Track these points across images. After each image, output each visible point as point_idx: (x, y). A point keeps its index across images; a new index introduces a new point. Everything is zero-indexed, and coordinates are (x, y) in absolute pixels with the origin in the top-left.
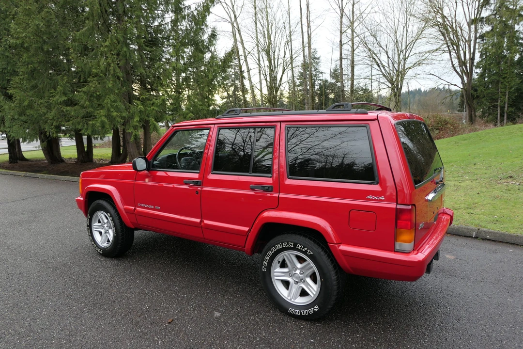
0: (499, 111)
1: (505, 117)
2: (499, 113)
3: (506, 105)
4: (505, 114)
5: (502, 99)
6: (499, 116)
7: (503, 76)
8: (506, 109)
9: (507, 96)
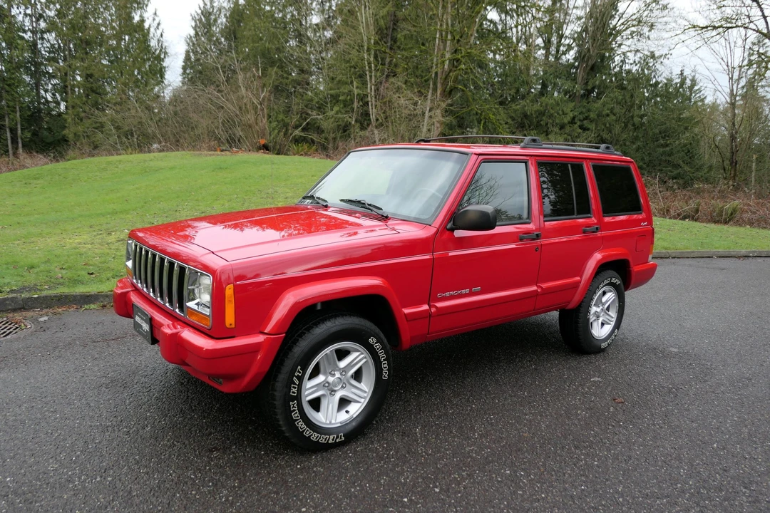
0: (9, 134)
1: (20, 145)
2: (9, 138)
3: (19, 126)
4: (20, 140)
5: (11, 116)
6: (9, 142)
7: (9, 83)
8: (19, 132)
9: (18, 114)
